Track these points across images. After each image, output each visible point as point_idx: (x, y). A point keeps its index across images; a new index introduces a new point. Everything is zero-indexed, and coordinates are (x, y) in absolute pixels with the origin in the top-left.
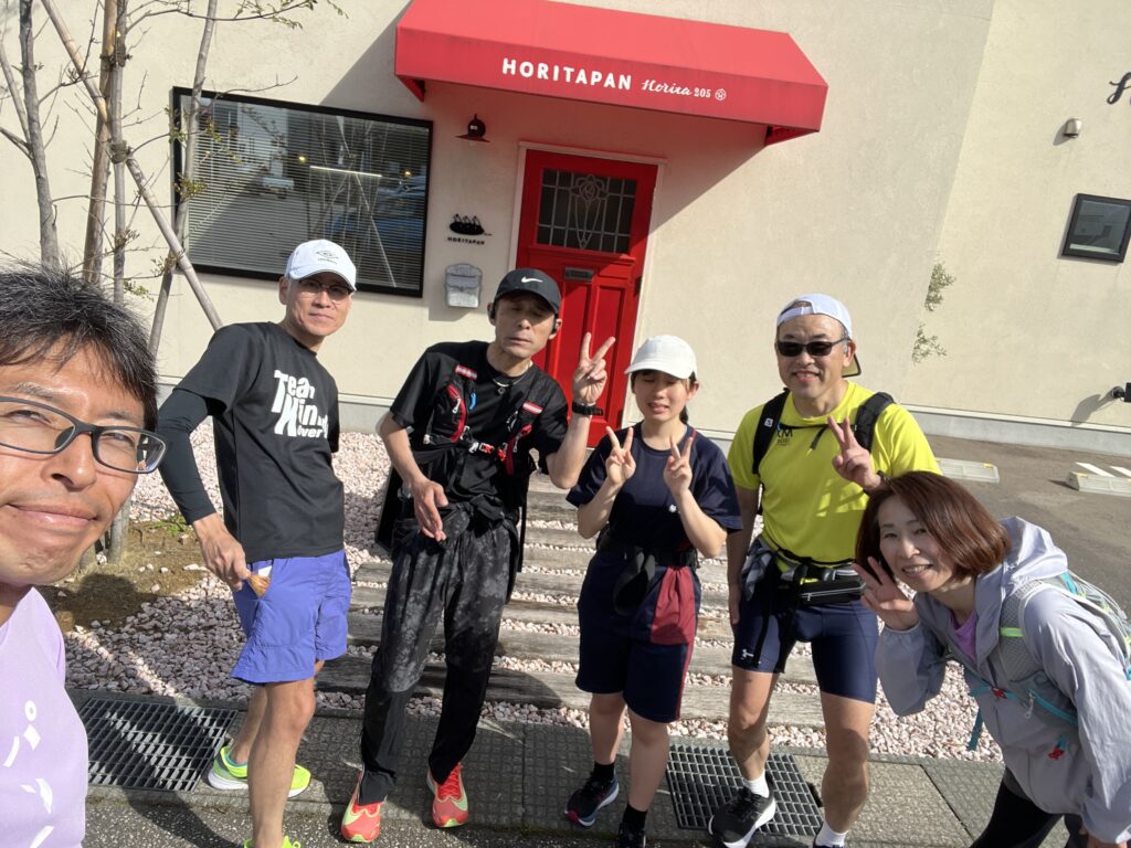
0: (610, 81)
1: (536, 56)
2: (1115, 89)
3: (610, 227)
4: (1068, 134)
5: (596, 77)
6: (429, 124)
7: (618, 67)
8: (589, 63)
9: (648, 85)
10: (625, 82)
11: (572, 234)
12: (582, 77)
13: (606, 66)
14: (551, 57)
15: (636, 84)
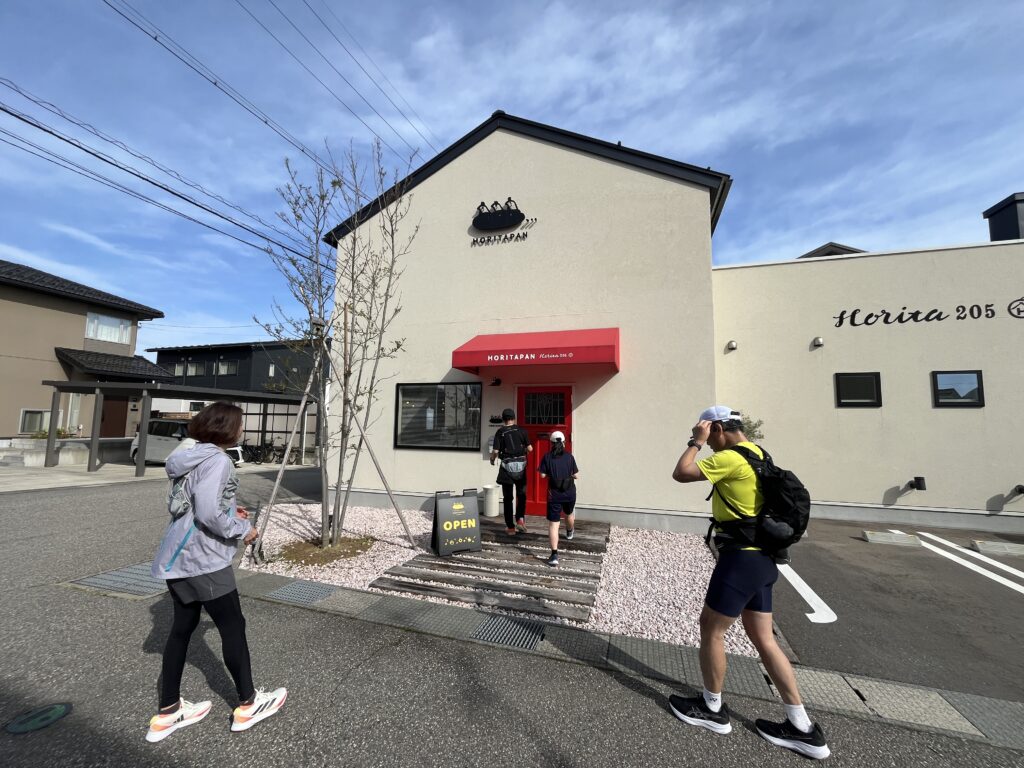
0: (527, 357)
1: (499, 353)
2: (838, 320)
3: (555, 414)
4: (816, 345)
5: (522, 356)
6: (480, 383)
7: (530, 351)
8: (519, 352)
9: (542, 356)
10: (533, 356)
11: (540, 419)
12: (516, 357)
13: (525, 352)
14: (504, 352)
15: (537, 356)
